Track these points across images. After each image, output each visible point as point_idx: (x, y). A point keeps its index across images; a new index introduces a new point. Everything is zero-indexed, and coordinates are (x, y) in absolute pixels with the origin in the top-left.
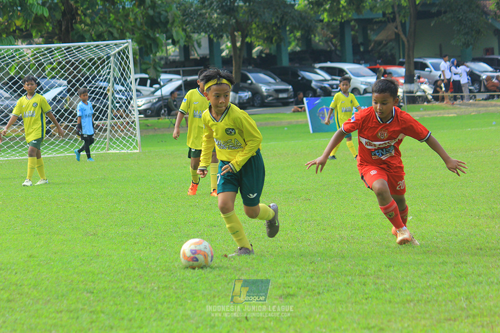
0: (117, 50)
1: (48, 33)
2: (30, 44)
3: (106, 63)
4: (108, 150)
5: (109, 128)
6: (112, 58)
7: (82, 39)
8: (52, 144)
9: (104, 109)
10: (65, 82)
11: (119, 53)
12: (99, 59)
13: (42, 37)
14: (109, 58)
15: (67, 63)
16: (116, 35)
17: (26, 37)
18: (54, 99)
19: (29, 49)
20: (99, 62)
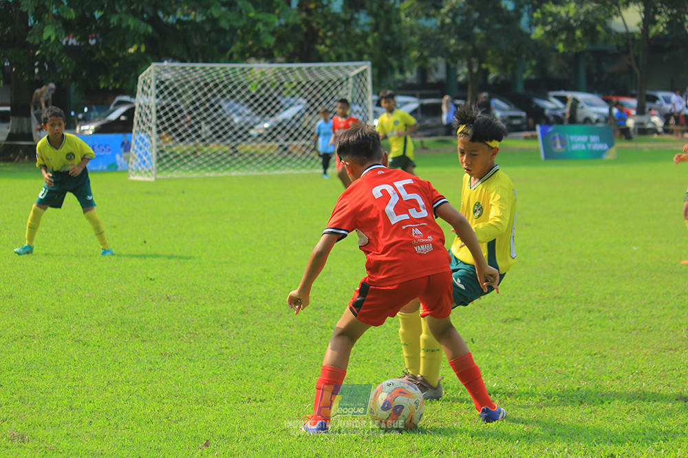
0: (356, 71)
1: (289, 53)
2: (272, 62)
3: (345, 84)
6: (351, 80)
7: (320, 60)
8: (289, 160)
10: (305, 102)
11: (358, 75)
12: (338, 80)
13: (283, 56)
14: (347, 79)
15: (307, 83)
16: (354, 55)
17: (269, 56)
18: (293, 118)
19: (271, 68)
20: (338, 83)
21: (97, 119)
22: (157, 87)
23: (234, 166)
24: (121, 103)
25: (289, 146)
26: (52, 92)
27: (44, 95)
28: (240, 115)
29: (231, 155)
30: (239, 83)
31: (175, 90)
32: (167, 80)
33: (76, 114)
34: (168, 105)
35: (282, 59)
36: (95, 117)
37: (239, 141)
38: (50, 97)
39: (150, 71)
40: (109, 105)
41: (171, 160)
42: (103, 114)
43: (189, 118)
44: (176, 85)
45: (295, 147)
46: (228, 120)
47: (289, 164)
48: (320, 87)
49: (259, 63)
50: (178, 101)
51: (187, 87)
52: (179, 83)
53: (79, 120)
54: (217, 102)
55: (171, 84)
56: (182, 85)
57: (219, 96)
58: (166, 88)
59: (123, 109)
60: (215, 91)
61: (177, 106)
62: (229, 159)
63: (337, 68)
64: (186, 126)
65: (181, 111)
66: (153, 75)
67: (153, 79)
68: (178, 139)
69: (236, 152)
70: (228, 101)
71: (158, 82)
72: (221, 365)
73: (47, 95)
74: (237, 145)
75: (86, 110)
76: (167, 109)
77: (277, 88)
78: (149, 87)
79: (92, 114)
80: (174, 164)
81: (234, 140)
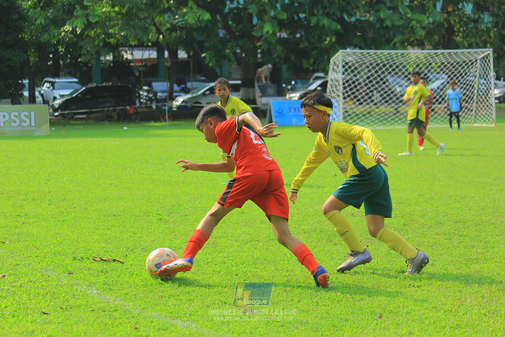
0: (483, 55)
1: (435, 42)
2: (423, 49)
3: (475, 64)
4: (473, 123)
5: (474, 109)
6: (479, 61)
7: (457, 47)
8: (435, 118)
9: (472, 96)
10: (446, 77)
11: (484, 58)
12: (470, 61)
13: (431, 45)
14: (476, 60)
15: (448, 63)
17: (421, 45)
18: (438, 88)
19: (423, 53)
20: (470, 64)
21: (301, 89)
22: (344, 66)
23: (396, 122)
24: (318, 78)
25: (435, 107)
26: (270, 70)
27: (264, 72)
28: (401, 86)
29: (395, 114)
30: (401, 64)
31: (356, 68)
32: (350, 62)
33: (287, 86)
34: (351, 79)
35: (431, 47)
36: (300, 88)
37: (400, 104)
38: (268, 73)
39: (338, 55)
40: (309, 80)
41: (353, 118)
42: (305, 86)
43: (365, 88)
44: (357, 65)
45: (440, 109)
46: (393, 89)
47: (435, 120)
48: (457, 66)
49: (414, 50)
50: (358, 77)
51: (364, 66)
52: (359, 64)
53: (288, 90)
54: (385, 77)
55: (353, 65)
56: (361, 65)
57: (386, 73)
58: (350, 67)
59: (319, 82)
60: (384, 69)
61: (357, 80)
62: (394, 117)
63: (469, 52)
64: (364, 94)
65: (359, 84)
66: (340, 59)
67: (341, 61)
68: (358, 103)
69: (398, 112)
70: (393, 76)
71: (344, 63)
72: (390, 262)
73: (266, 73)
74: (399, 107)
75: (293, 83)
76: (350, 82)
77: (427, 67)
78: (338, 67)
79: (298, 86)
80: (355, 121)
81: (397, 104)
